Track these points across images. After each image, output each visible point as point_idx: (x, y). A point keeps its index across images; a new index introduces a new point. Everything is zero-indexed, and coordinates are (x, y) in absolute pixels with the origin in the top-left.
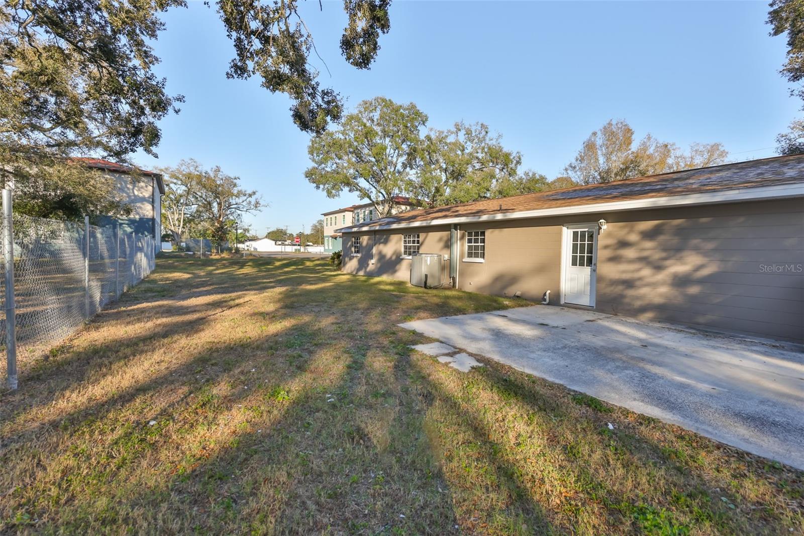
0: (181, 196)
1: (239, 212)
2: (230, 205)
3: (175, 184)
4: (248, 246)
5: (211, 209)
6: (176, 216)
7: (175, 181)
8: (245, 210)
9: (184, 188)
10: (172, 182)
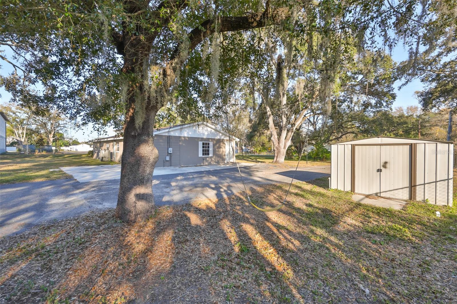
0: (24, 120)
1: (66, 129)
2: (59, 124)
3: (20, 113)
4: (71, 148)
5: (46, 127)
6: (20, 132)
7: (19, 111)
8: (70, 127)
9: (26, 115)
10: (17, 112)
